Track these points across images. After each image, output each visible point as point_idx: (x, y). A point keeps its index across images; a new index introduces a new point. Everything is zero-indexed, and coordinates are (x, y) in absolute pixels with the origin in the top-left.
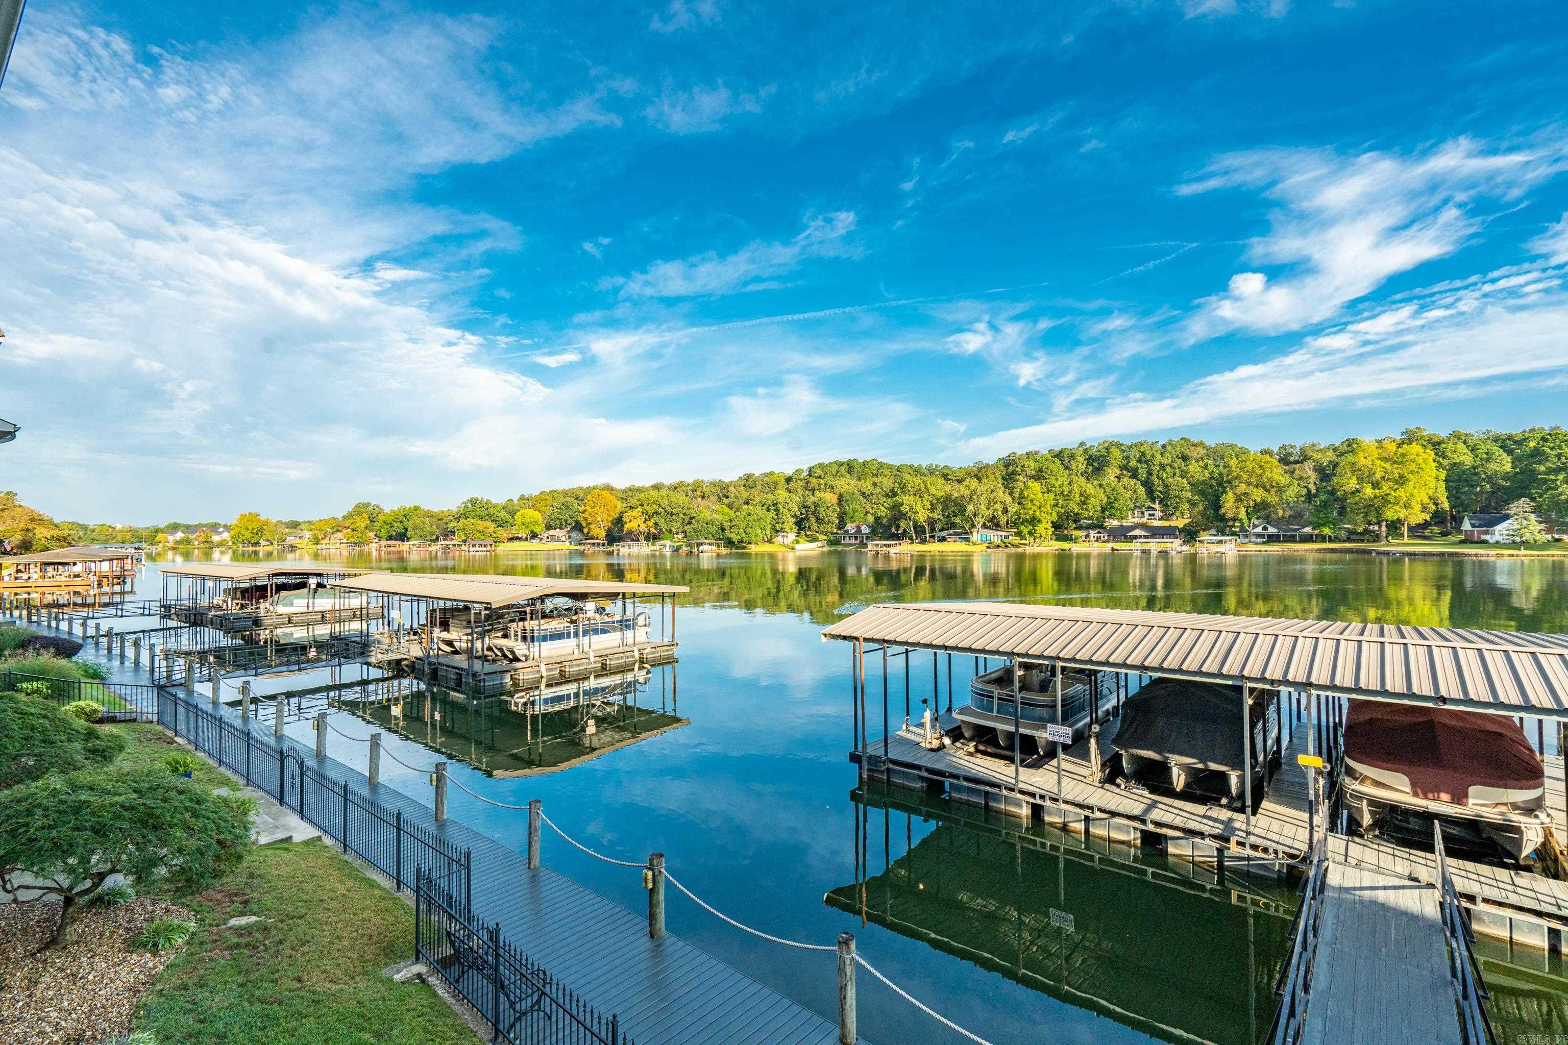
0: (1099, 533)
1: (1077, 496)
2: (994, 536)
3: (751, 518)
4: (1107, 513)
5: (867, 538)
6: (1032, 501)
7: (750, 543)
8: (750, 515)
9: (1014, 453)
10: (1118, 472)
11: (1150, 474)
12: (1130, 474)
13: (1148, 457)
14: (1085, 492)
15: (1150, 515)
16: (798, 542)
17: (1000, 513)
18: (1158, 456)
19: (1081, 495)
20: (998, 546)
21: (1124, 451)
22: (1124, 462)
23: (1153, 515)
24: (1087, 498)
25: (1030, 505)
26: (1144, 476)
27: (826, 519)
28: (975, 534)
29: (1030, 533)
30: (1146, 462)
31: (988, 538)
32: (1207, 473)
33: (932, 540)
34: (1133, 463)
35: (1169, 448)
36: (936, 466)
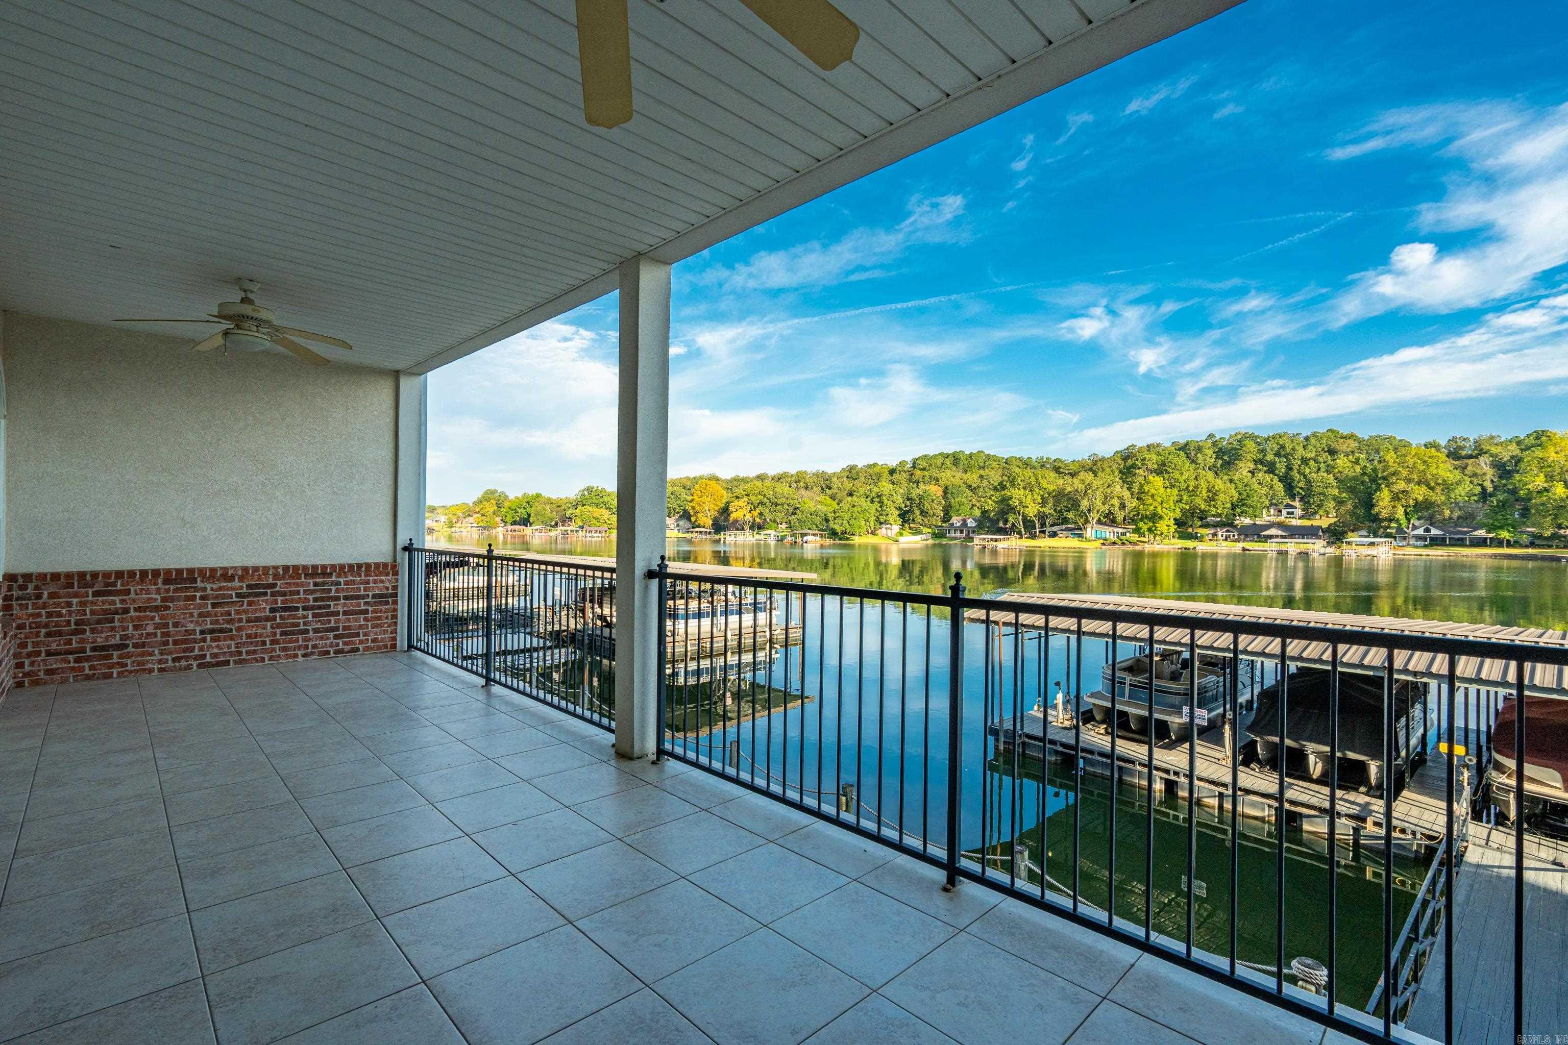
0: (1228, 531)
1: (1204, 491)
2: (1109, 533)
3: (855, 510)
4: (1238, 510)
5: (973, 532)
6: (1153, 496)
7: (853, 534)
8: (854, 506)
9: (1133, 445)
10: (1252, 466)
11: (1289, 468)
12: (1265, 469)
13: (1288, 450)
14: (1213, 487)
15: (1288, 513)
16: (901, 535)
17: (1117, 508)
18: (1300, 449)
19: (1209, 491)
20: (1114, 543)
21: (1259, 444)
22: (1260, 456)
23: (1292, 513)
24: (1215, 494)
25: (1150, 501)
26: (1283, 470)
27: (931, 512)
28: (1089, 529)
29: (1150, 530)
30: (1285, 456)
31: (1103, 535)
32: (1358, 469)
33: (1042, 535)
34: (1270, 457)
35: (1313, 441)
36: (1047, 458)
